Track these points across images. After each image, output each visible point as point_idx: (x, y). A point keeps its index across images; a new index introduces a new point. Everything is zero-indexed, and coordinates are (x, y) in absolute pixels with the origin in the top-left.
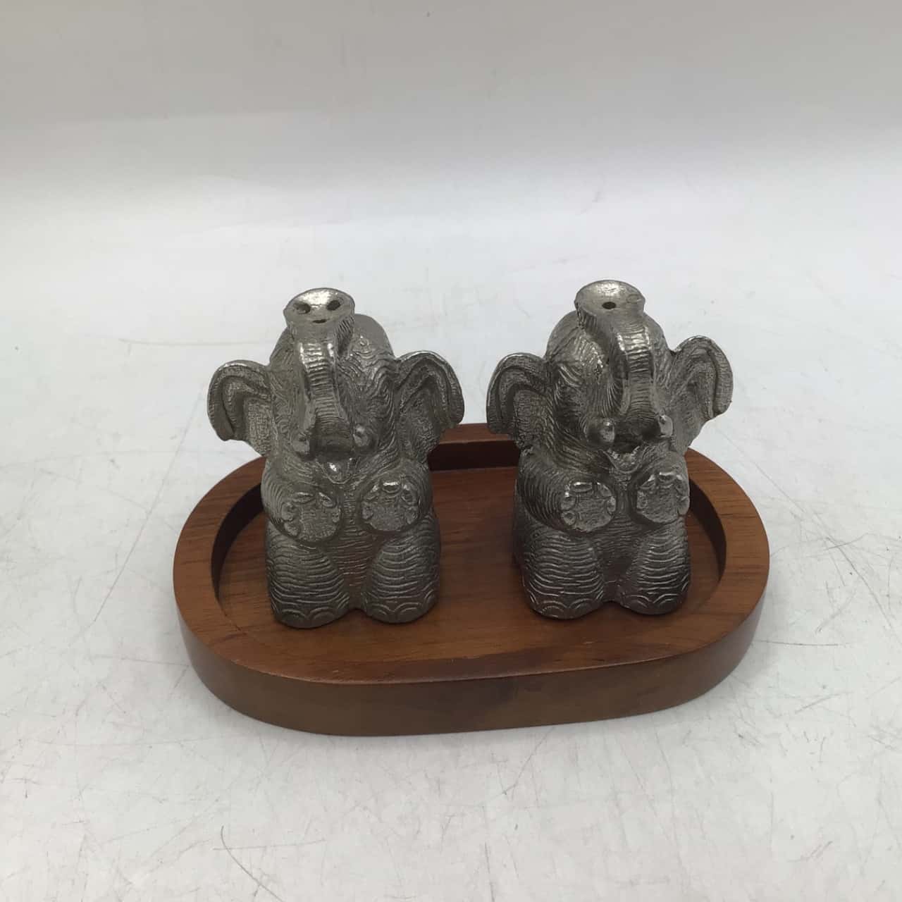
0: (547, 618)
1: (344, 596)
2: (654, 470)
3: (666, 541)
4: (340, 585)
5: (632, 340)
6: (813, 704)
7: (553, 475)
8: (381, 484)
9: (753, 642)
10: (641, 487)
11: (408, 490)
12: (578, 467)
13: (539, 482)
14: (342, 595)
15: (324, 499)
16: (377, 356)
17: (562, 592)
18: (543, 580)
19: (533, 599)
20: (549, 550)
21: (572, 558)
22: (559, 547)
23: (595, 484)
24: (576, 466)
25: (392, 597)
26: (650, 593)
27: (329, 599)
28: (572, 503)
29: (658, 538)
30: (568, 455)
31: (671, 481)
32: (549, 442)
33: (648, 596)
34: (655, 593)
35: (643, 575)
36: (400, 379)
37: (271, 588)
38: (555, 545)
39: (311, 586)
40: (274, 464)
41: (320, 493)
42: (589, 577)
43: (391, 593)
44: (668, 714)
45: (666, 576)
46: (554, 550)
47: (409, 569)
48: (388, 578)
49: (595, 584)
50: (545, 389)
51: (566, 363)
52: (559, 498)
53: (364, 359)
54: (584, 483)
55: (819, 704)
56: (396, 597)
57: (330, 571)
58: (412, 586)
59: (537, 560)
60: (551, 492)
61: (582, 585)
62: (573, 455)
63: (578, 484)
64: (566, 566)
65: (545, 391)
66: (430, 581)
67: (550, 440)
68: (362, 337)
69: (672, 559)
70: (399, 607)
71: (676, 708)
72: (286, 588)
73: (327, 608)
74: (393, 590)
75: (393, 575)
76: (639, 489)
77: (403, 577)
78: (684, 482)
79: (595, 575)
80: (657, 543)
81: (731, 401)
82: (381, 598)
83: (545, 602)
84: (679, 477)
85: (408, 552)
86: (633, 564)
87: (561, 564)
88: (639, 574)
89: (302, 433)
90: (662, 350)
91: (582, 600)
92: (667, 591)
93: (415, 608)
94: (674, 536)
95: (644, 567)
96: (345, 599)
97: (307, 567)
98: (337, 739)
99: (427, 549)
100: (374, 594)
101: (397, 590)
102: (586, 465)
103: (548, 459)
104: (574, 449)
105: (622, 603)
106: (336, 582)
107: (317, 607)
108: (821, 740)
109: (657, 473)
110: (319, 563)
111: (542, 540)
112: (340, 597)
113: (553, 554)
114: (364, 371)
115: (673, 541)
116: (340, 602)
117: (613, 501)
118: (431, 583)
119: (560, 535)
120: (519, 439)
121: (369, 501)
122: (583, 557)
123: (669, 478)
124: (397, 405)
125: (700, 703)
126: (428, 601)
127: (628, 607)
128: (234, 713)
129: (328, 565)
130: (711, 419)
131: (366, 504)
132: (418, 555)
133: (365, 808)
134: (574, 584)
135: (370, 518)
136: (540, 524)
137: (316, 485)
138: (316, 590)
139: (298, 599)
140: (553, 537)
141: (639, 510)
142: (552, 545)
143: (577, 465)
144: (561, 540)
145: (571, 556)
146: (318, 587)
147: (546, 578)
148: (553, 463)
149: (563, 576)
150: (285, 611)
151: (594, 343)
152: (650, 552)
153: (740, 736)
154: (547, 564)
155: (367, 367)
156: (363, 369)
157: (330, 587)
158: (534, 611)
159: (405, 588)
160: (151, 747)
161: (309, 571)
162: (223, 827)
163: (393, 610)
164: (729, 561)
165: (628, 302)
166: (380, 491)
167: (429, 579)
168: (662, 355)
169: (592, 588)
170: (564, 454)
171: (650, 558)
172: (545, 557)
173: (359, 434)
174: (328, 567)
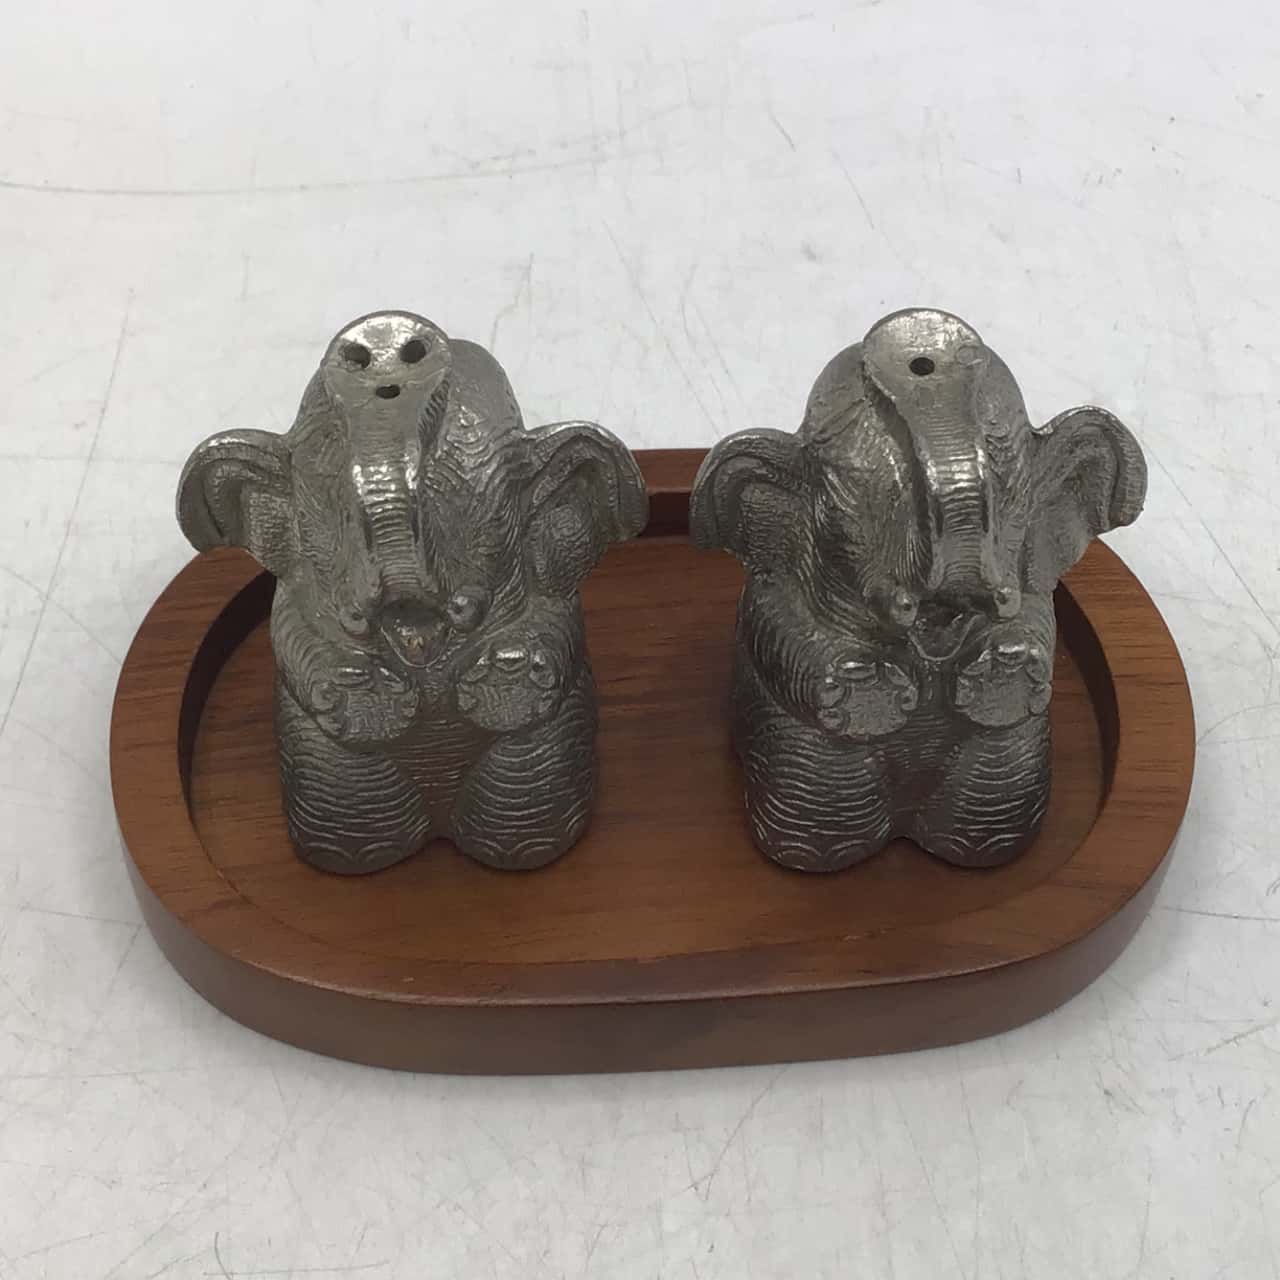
0: (783, 868)
1: (421, 821)
2: (989, 642)
3: (1006, 748)
4: (413, 805)
5: (953, 473)
6: (1242, 1036)
7: (807, 638)
8: (493, 654)
9: (1152, 912)
10: (964, 671)
11: (541, 663)
12: (852, 631)
13: (782, 643)
14: (417, 819)
15: (388, 678)
16: (491, 445)
17: (814, 830)
18: (782, 807)
19: (762, 833)
20: (794, 758)
21: (835, 775)
22: (811, 756)
23: (880, 666)
24: (849, 630)
25: (508, 831)
26: (973, 834)
27: (393, 829)
28: (838, 693)
29: (991, 743)
30: (835, 608)
31: (1019, 661)
32: (802, 569)
33: (968, 838)
34: (981, 834)
35: (961, 803)
36: (532, 470)
37: (289, 807)
38: (805, 752)
39: (361, 810)
40: (294, 592)
41: (382, 670)
42: (863, 807)
43: (506, 823)
44: (987, 1047)
45: (1003, 807)
46: (802, 760)
47: (539, 783)
48: (499, 799)
49: (874, 817)
50: (800, 485)
51: (837, 470)
52: (815, 685)
53: (469, 455)
54: (861, 665)
55: (1252, 1037)
56: (514, 831)
57: (394, 783)
58: (545, 812)
59: (772, 771)
60: (801, 670)
61: (852, 819)
62: (846, 610)
63: (851, 665)
64: (824, 788)
65: (799, 488)
66: (577, 799)
67: (805, 568)
68: (463, 408)
69: (1016, 778)
70: (520, 845)
71: (1000, 1037)
72: (318, 810)
73: (391, 843)
74: (510, 818)
75: (512, 794)
76: (961, 674)
77: (526, 799)
78: (1044, 663)
79: (875, 801)
80: (991, 753)
81: (1142, 509)
82: (487, 829)
83: (783, 844)
84: (1034, 652)
85: (538, 755)
86: (945, 783)
87: (814, 785)
88: (954, 800)
89: (356, 604)
90: (1015, 447)
91: (849, 844)
92: (1003, 831)
93: (547, 847)
94: (1021, 738)
95: (963, 790)
96: (421, 827)
97: (355, 778)
98: (408, 1078)
99: (572, 746)
100: (473, 820)
101: (518, 819)
102: (867, 629)
103: (799, 602)
104: (847, 602)
105: (921, 844)
106: (407, 800)
107: (372, 843)
108: (1245, 1105)
109: (995, 648)
110: (378, 772)
111: (783, 739)
112: (414, 823)
113: (800, 766)
114: (468, 477)
115: (1020, 748)
116: (413, 832)
117: (912, 691)
118: (579, 803)
119: (815, 735)
120: (748, 559)
121: (470, 684)
122: (857, 774)
123: (1017, 655)
124: (525, 510)
125: (1044, 1027)
126: (572, 833)
127: (932, 851)
128: (226, 1021)
129: (394, 774)
130: (1105, 532)
131: (466, 688)
132: (556, 759)
133: (458, 1207)
134: (836, 819)
135: (472, 710)
136: (780, 710)
137: (375, 652)
138: (371, 816)
139: (340, 829)
140: (802, 736)
141: (960, 707)
142: (800, 751)
143: (852, 627)
144: (816, 745)
145: (834, 772)
146: (373, 811)
147: (786, 804)
148: (808, 613)
149: (818, 803)
150: (313, 844)
151: (891, 439)
152: (977, 766)
153: (1107, 1093)
154: (789, 781)
155: (472, 470)
156: (466, 474)
157: (395, 809)
158: (763, 853)
159: (531, 817)
160: (85, 1083)
161: (361, 785)
162: (217, 1235)
163: (509, 849)
164: (1121, 776)
165: (958, 363)
166: (491, 666)
167: (574, 797)
168: (1015, 458)
169: (870, 823)
170: (830, 604)
171: (975, 776)
172: (786, 769)
173: (459, 610)
174: (394, 778)
